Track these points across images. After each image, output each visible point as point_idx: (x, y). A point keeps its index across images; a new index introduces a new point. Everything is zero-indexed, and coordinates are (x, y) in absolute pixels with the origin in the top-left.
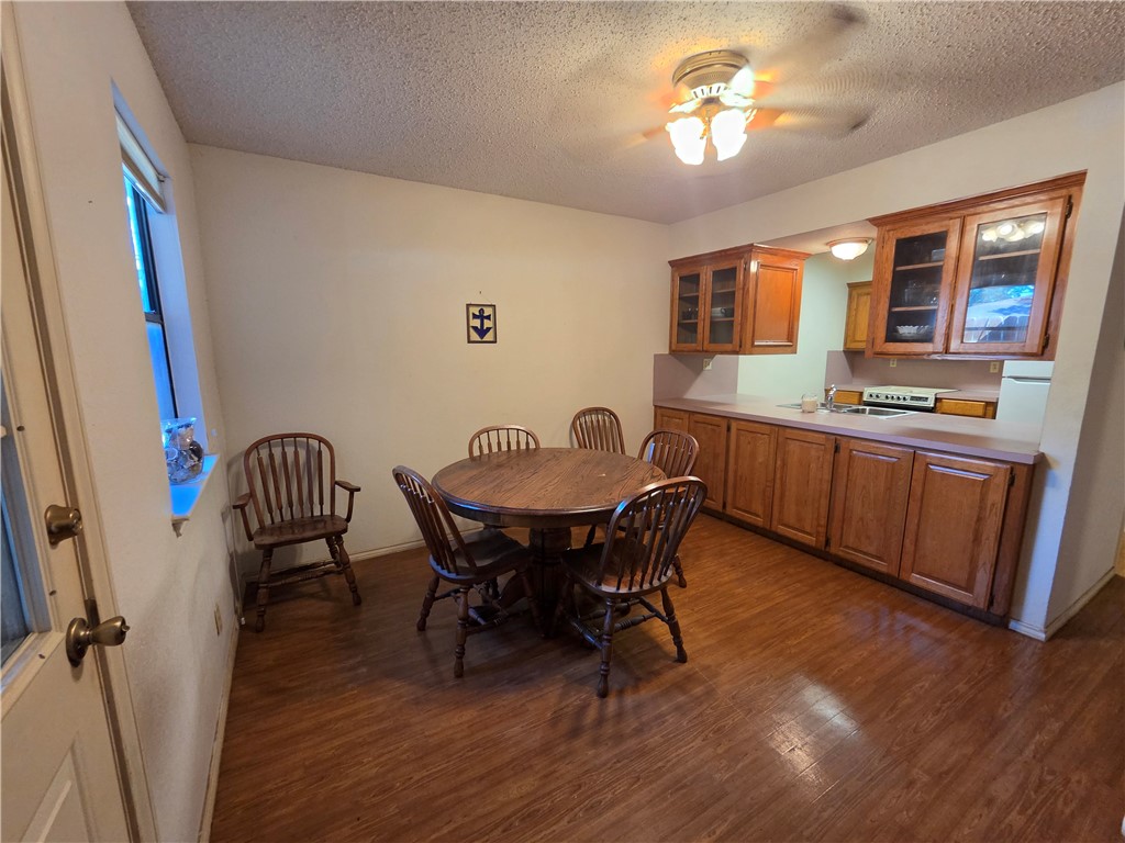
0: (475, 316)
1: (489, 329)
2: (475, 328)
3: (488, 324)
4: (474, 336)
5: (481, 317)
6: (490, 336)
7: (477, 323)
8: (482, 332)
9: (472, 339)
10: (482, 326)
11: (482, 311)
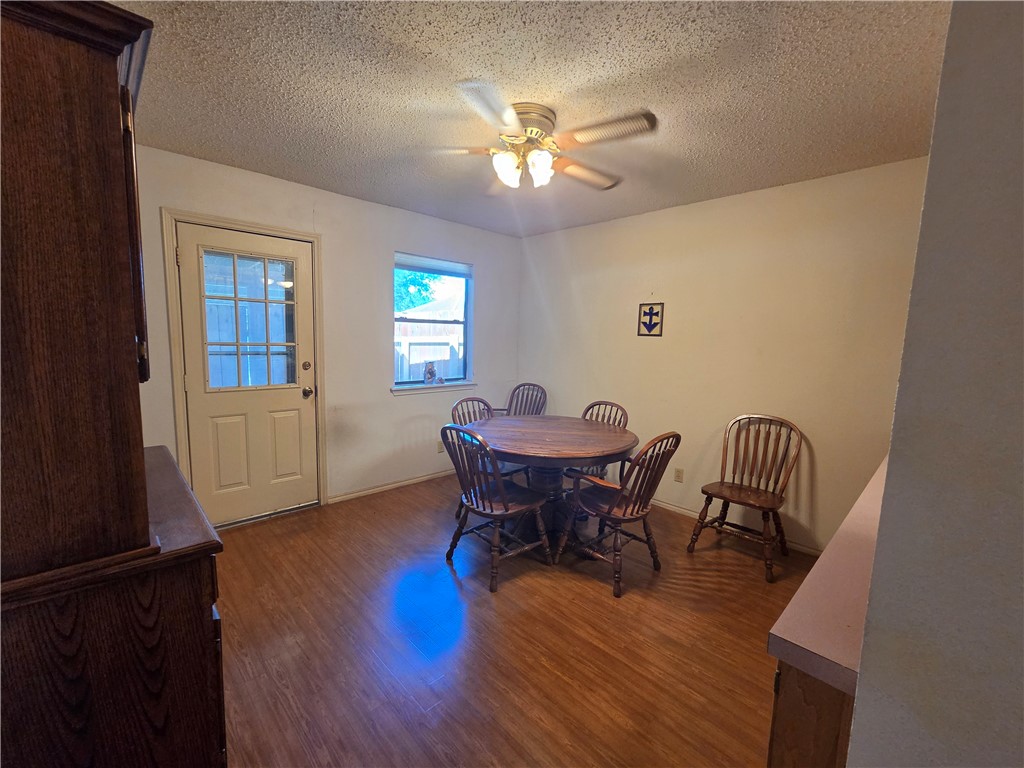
0: (645, 314)
1: (656, 324)
2: (645, 324)
3: (656, 319)
4: (644, 330)
5: (651, 314)
6: (656, 330)
7: (646, 319)
8: (650, 327)
9: (641, 332)
10: (651, 321)
11: (651, 309)
